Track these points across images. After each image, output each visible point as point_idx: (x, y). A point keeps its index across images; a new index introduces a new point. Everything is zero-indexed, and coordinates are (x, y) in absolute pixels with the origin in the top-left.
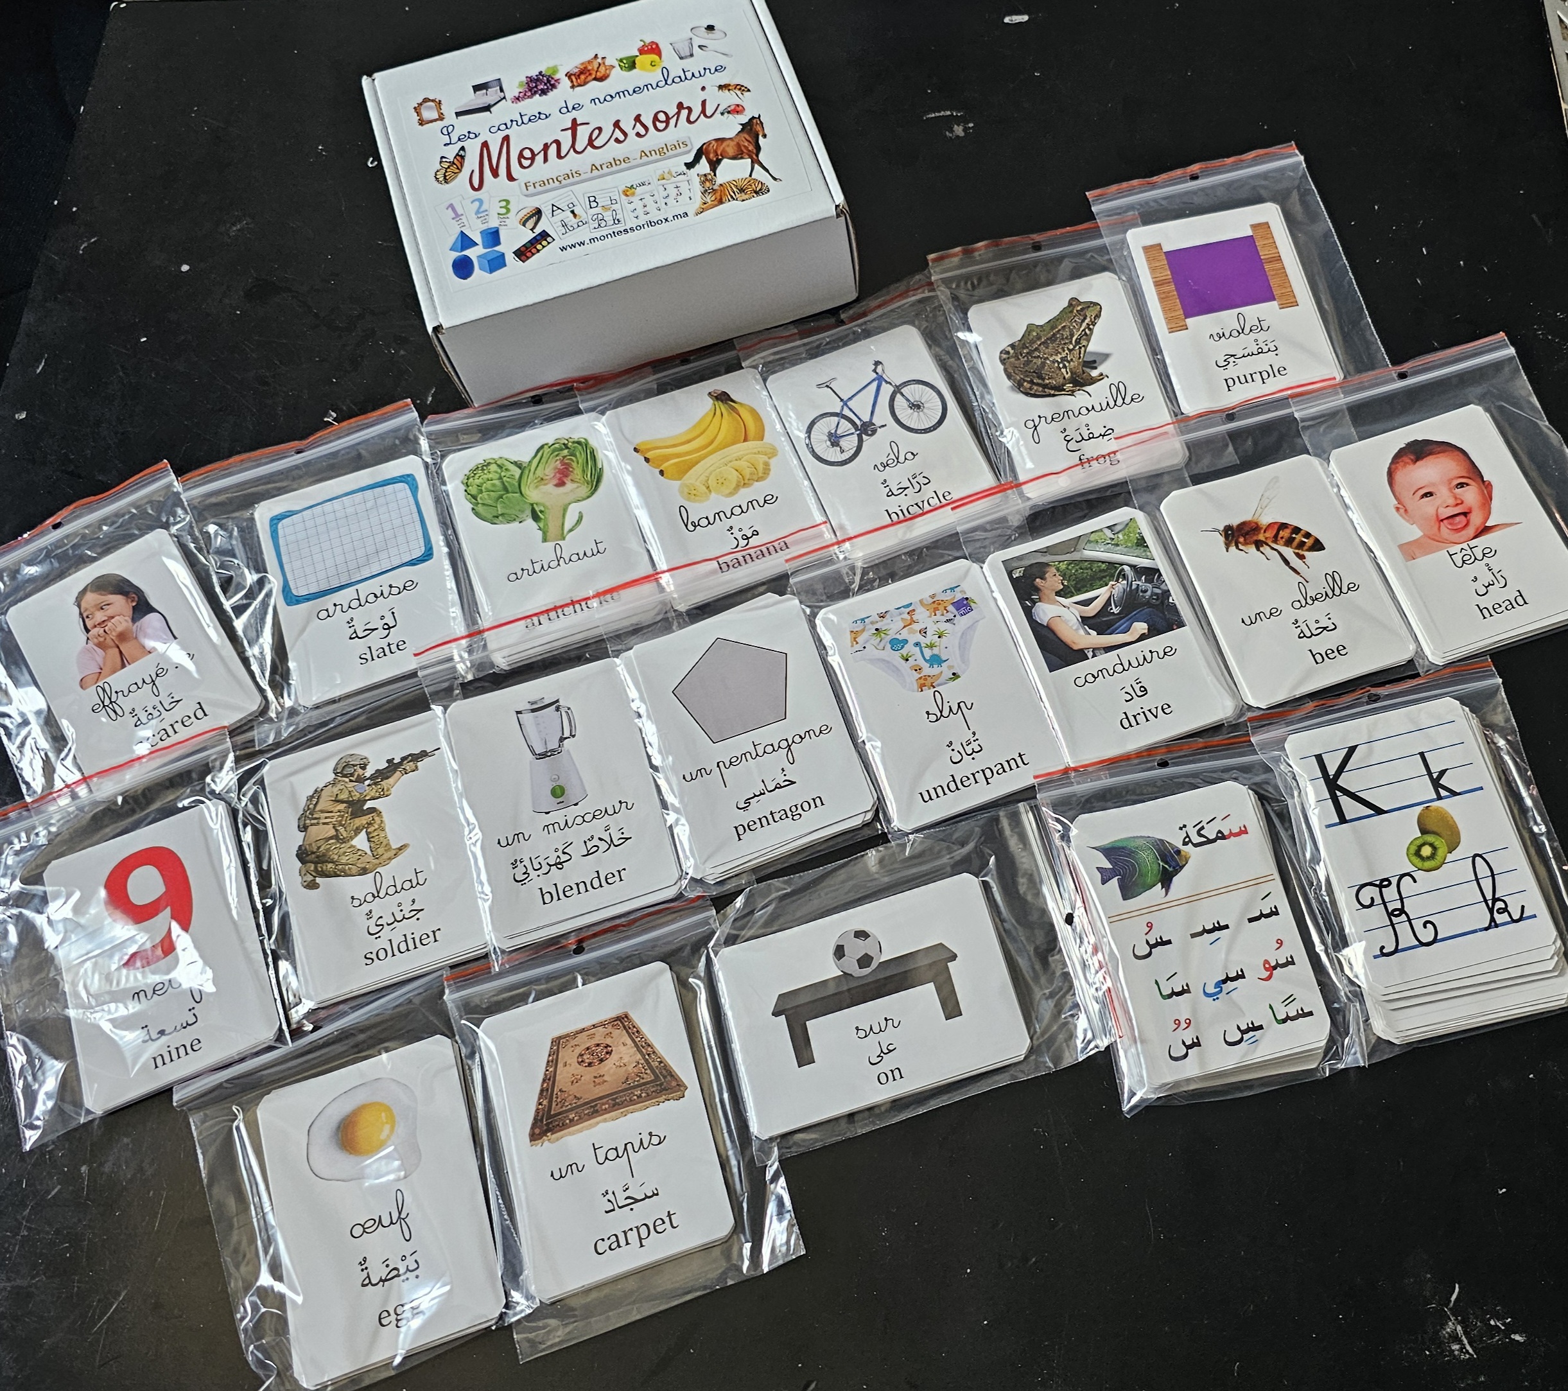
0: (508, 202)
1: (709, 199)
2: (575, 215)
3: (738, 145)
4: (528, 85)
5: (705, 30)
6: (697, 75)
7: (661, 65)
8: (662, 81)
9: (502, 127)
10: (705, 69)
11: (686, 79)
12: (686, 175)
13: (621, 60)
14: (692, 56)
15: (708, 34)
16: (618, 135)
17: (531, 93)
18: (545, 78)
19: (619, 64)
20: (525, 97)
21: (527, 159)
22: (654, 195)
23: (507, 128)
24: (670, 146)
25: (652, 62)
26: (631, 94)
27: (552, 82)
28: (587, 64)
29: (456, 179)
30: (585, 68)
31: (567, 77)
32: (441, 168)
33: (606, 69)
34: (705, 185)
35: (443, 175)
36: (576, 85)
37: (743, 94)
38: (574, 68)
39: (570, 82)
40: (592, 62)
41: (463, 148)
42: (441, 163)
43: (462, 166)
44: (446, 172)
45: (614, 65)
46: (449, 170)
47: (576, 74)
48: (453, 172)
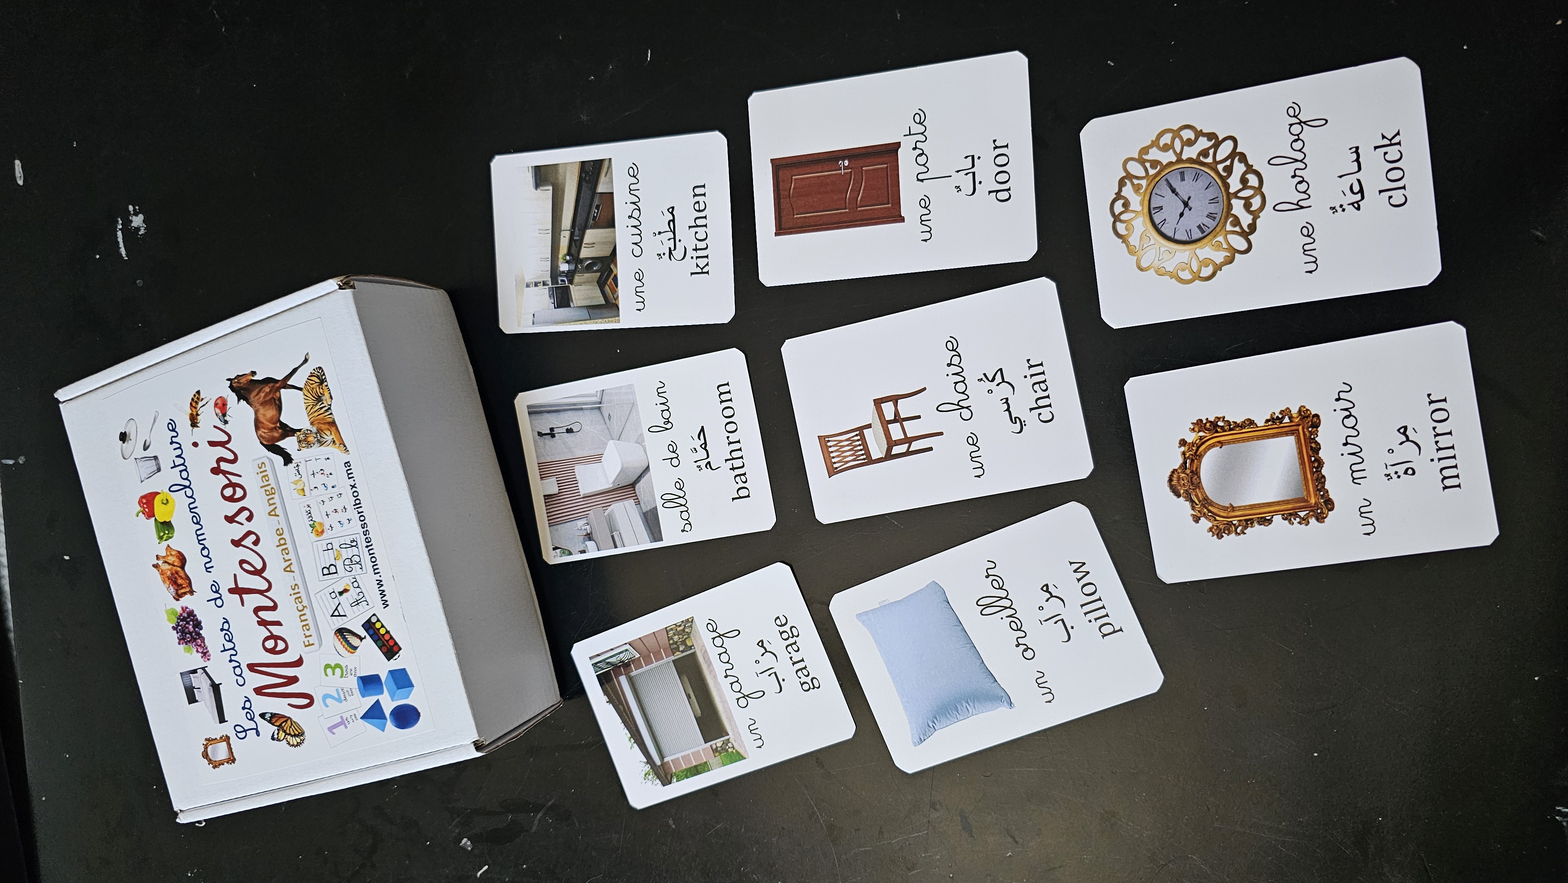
0: (327, 666)
1: (329, 438)
2: (345, 591)
3: (264, 404)
4: (189, 642)
5: (126, 442)
6: (179, 452)
7: (166, 493)
8: (186, 492)
9: (238, 671)
10: (172, 443)
11: (183, 464)
12: (299, 464)
13: (161, 538)
14: (156, 458)
15: (131, 440)
16: (249, 542)
17: (198, 639)
18: (181, 623)
19: (165, 540)
20: (203, 646)
21: (276, 645)
22: (322, 501)
23: (239, 666)
24: (263, 482)
25: (163, 503)
26: (200, 527)
27: (185, 615)
29: (299, 723)
30: (169, 579)
31: (180, 599)
32: (285, 740)
33: (171, 555)
34: (311, 442)
35: (294, 738)
36: (190, 589)
37: (202, 399)
38: (170, 591)
39: (186, 596)
40: (162, 571)
41: (262, 716)
42: (279, 740)
43: (284, 716)
44: (290, 734)
45: (166, 546)
46: (288, 732)
47: (176, 588)
48: (290, 727)
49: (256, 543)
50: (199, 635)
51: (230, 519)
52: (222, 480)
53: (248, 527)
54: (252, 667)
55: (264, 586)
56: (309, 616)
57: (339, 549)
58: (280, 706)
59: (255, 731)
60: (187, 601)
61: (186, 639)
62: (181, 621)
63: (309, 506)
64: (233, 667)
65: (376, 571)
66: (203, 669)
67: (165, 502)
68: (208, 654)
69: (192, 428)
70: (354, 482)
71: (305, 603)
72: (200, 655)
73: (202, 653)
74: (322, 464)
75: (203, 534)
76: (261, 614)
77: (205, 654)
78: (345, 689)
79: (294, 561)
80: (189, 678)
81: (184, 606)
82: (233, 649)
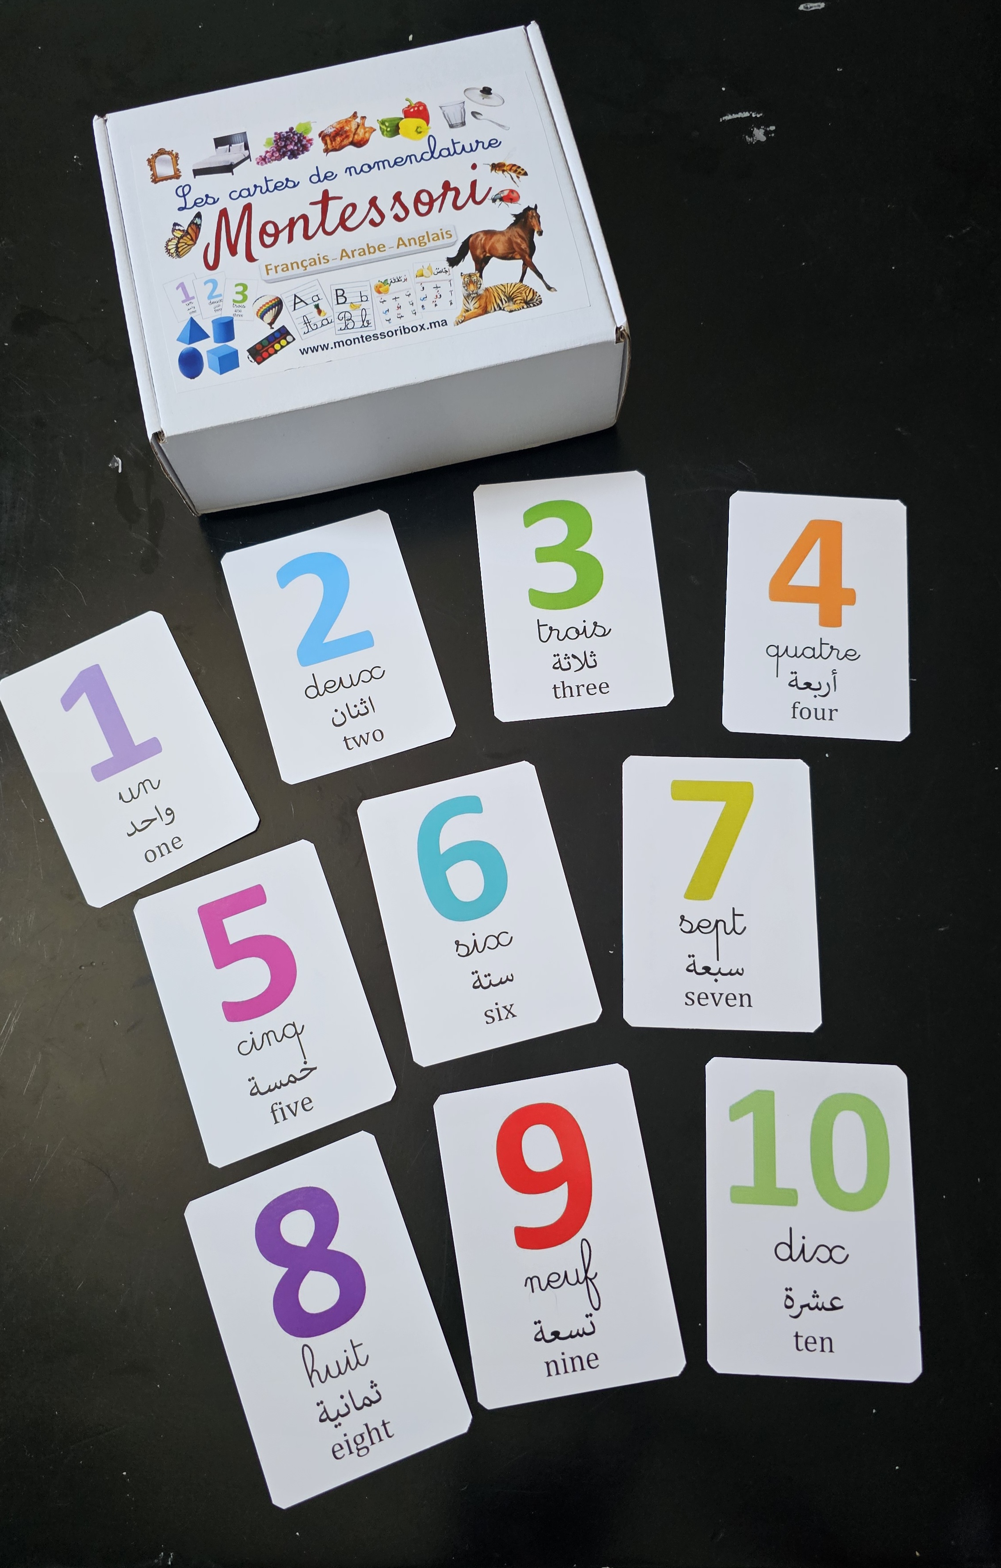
0: (245, 287)
1: (472, 306)
2: (319, 312)
3: (509, 241)
4: (277, 144)
5: (481, 93)
6: (468, 148)
7: (428, 132)
9: (245, 193)
10: (477, 142)
11: (455, 152)
12: (448, 273)
13: (383, 123)
14: (463, 124)
15: (483, 99)
16: (374, 215)
17: (279, 154)
18: (296, 137)
19: (380, 128)
20: (272, 158)
21: (270, 235)
22: (410, 294)
23: (249, 195)
24: (432, 235)
25: (418, 128)
26: (391, 165)
27: (304, 143)
28: (345, 125)
29: (189, 253)
30: (341, 128)
31: (320, 138)
32: (173, 237)
33: (365, 132)
34: (468, 288)
35: (174, 246)
36: (331, 149)
37: (518, 177)
38: (329, 128)
39: (323, 145)
41: (199, 215)
42: (173, 230)
43: (197, 238)
44: (179, 242)
45: (374, 127)
46: (181, 241)
47: (332, 135)
48: (186, 244)
49: (373, 223)
50: (284, 155)
51: (397, 197)
52: (437, 192)
53: (389, 215)
54: (248, 208)
55: (329, 227)
56: (296, 271)
57: (361, 308)
58: (207, 234)
59: (184, 206)
60: (318, 145)
61: (280, 141)
62: (298, 137)
63: (406, 280)
64: (249, 188)
65: (337, 344)
66: (249, 157)
67: (419, 130)
68: (264, 163)
69: (491, 164)
70: (426, 328)
71: (309, 269)
73: (265, 157)
74: (446, 297)
75: (384, 168)
76: (301, 223)
77: (263, 160)
78: (221, 303)
79: (352, 260)
80: (240, 141)
81: (314, 142)
82: (267, 190)
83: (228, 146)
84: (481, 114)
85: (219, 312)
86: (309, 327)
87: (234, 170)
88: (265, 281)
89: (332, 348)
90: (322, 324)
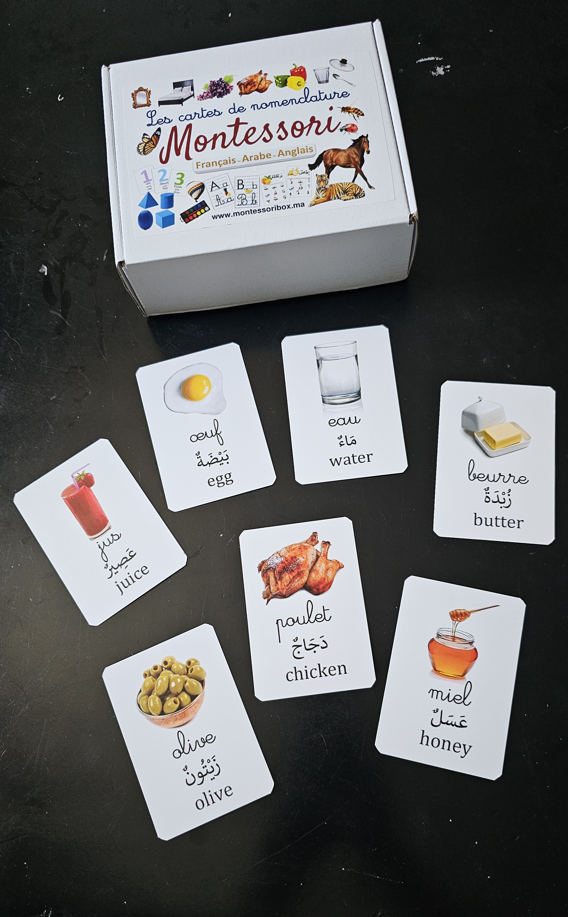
0: (183, 175)
1: (321, 195)
2: (227, 193)
3: (349, 156)
4: (211, 88)
5: (340, 63)
6: (328, 97)
7: (304, 85)
8: (303, 98)
9: (188, 117)
10: (335, 93)
11: (320, 99)
12: (308, 174)
13: (277, 78)
14: (327, 81)
15: (341, 66)
16: (266, 135)
17: (212, 94)
18: (223, 84)
19: (275, 81)
20: (207, 97)
21: (201, 144)
22: (283, 186)
23: (191, 118)
24: (301, 149)
25: (298, 82)
26: (280, 105)
27: (227, 88)
28: (254, 78)
29: (151, 152)
30: (251, 80)
31: (238, 86)
32: (143, 142)
33: (266, 84)
34: (320, 184)
35: (143, 148)
36: (243, 93)
37: (358, 117)
38: (244, 80)
39: (239, 90)
40: (257, 76)
41: (159, 130)
42: (143, 138)
43: (157, 144)
44: (145, 145)
45: (272, 81)
46: (147, 145)
47: (245, 84)
48: (150, 147)
49: (265, 140)
50: (214, 95)
51: (281, 125)
52: (306, 123)
53: (275, 136)
54: (189, 127)
55: (238, 141)
56: (215, 167)
57: (252, 192)
58: (163, 142)
59: (151, 124)
60: (236, 90)
61: (213, 86)
62: (224, 84)
63: (281, 176)
64: (191, 115)
65: (235, 214)
66: (193, 95)
67: (299, 84)
68: (202, 99)
69: (342, 107)
70: (291, 208)
71: (223, 166)
72: (202, 94)
73: (203, 96)
74: (306, 189)
75: (275, 106)
76: (221, 137)
77: (202, 97)
78: (167, 184)
79: (250, 162)
80: (189, 85)
81: (234, 88)
82: (202, 116)
83: (181, 88)
84: (339, 76)
85: (166, 190)
86: (219, 202)
87: (183, 103)
88: (195, 172)
89: (232, 216)
90: (227, 201)
